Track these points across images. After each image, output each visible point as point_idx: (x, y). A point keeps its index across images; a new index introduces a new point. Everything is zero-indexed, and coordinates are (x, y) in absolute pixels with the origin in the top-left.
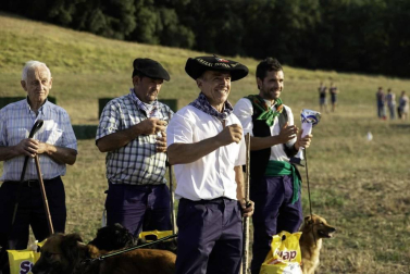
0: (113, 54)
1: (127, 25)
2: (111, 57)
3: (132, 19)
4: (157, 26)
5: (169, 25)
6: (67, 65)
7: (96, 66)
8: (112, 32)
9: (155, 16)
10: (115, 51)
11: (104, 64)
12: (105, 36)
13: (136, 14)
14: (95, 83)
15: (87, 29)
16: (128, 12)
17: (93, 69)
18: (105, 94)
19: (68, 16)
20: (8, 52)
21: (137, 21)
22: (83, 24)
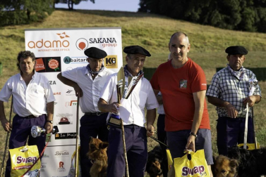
0: (226, 39)
1: (235, 19)
2: (225, 41)
3: (239, 16)
4: (255, 19)
5: (264, 18)
6: (196, 47)
7: (215, 47)
8: (225, 25)
9: (254, 13)
10: (227, 37)
11: (220, 46)
12: (220, 28)
13: (241, 12)
14: (214, 58)
15: (209, 23)
16: (236, 11)
17: (213, 49)
18: (220, 65)
19: (197, 15)
20: (159, 40)
21: (242, 17)
22: (206, 21)
